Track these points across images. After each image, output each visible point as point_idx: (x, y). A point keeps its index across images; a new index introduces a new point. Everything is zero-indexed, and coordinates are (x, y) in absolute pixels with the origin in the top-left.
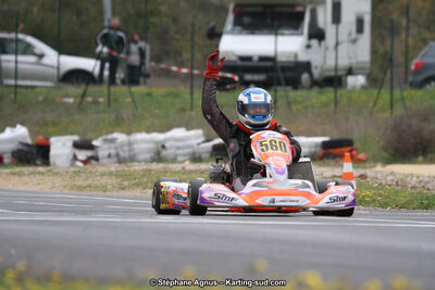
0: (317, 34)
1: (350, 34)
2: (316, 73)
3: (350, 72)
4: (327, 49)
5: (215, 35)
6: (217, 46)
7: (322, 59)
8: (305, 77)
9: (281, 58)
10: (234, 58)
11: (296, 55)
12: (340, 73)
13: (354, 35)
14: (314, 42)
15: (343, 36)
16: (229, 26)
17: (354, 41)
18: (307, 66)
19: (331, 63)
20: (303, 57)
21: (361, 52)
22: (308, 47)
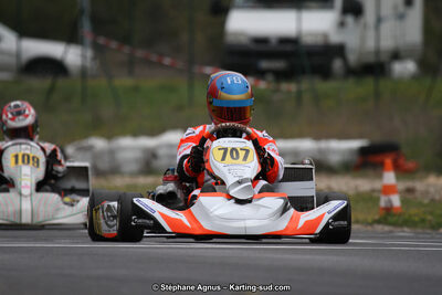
0: (353, 8)
1: (395, 7)
2: (352, 58)
3: (396, 55)
4: (365, 27)
5: (221, 11)
6: (223, 24)
7: (359, 40)
8: (337, 64)
9: (308, 40)
10: (244, 40)
11: (325, 36)
12: (384, 58)
13: (401, 8)
14: (350, 19)
15: (386, 10)
17: (401, 17)
18: (339, 50)
19: (370, 44)
20: (335, 38)
21: (411, 30)
22: (342, 24)
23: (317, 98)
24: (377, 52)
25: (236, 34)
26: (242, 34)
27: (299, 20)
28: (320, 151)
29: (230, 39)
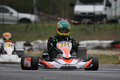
0: (109, 5)
2: (108, 18)
4: (112, 10)
5: (73, 5)
6: (73, 9)
7: (111, 13)
8: (105, 20)
9: (96, 13)
10: (79, 13)
11: (101, 12)
12: (117, 18)
14: (108, 8)
16: (78, 2)
18: (105, 16)
19: (114, 14)
20: (104, 13)
22: (106, 9)
23: (99, 29)
24: (116, 16)
25: (77, 12)
26: (78, 12)
27: (94, 8)
28: (101, 44)
29: (75, 13)
